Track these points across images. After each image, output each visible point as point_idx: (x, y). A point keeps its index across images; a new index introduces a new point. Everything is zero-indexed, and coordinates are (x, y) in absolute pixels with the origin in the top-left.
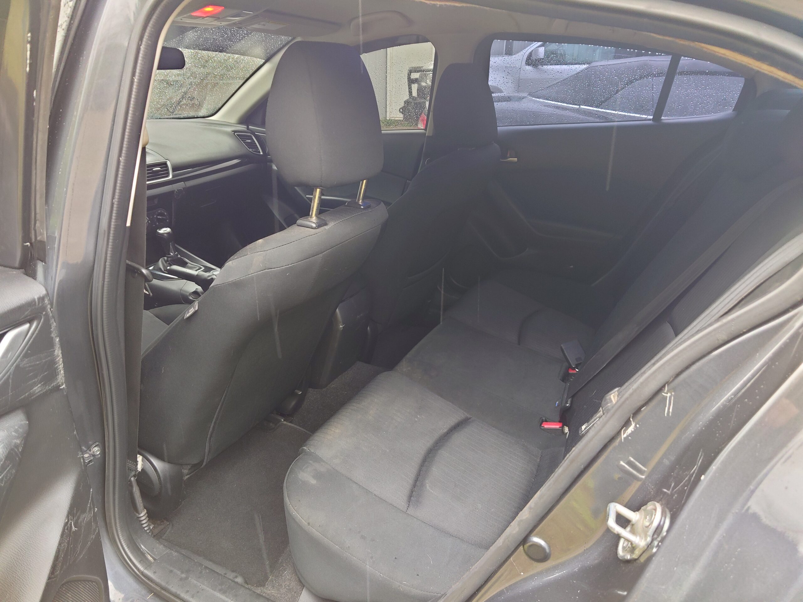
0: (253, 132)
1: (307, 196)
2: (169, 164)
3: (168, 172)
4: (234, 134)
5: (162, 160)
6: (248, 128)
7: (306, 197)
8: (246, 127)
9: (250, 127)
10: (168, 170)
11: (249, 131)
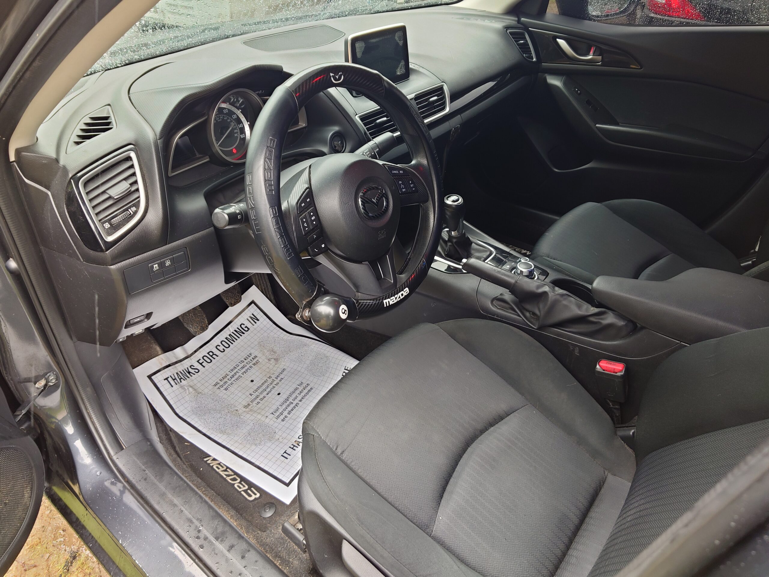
0: (526, 27)
1: (597, 125)
2: (445, 88)
3: (445, 101)
4: (506, 31)
5: (438, 84)
6: (519, 21)
7: (597, 127)
8: (517, 19)
9: (522, 19)
10: (444, 97)
11: (520, 25)
